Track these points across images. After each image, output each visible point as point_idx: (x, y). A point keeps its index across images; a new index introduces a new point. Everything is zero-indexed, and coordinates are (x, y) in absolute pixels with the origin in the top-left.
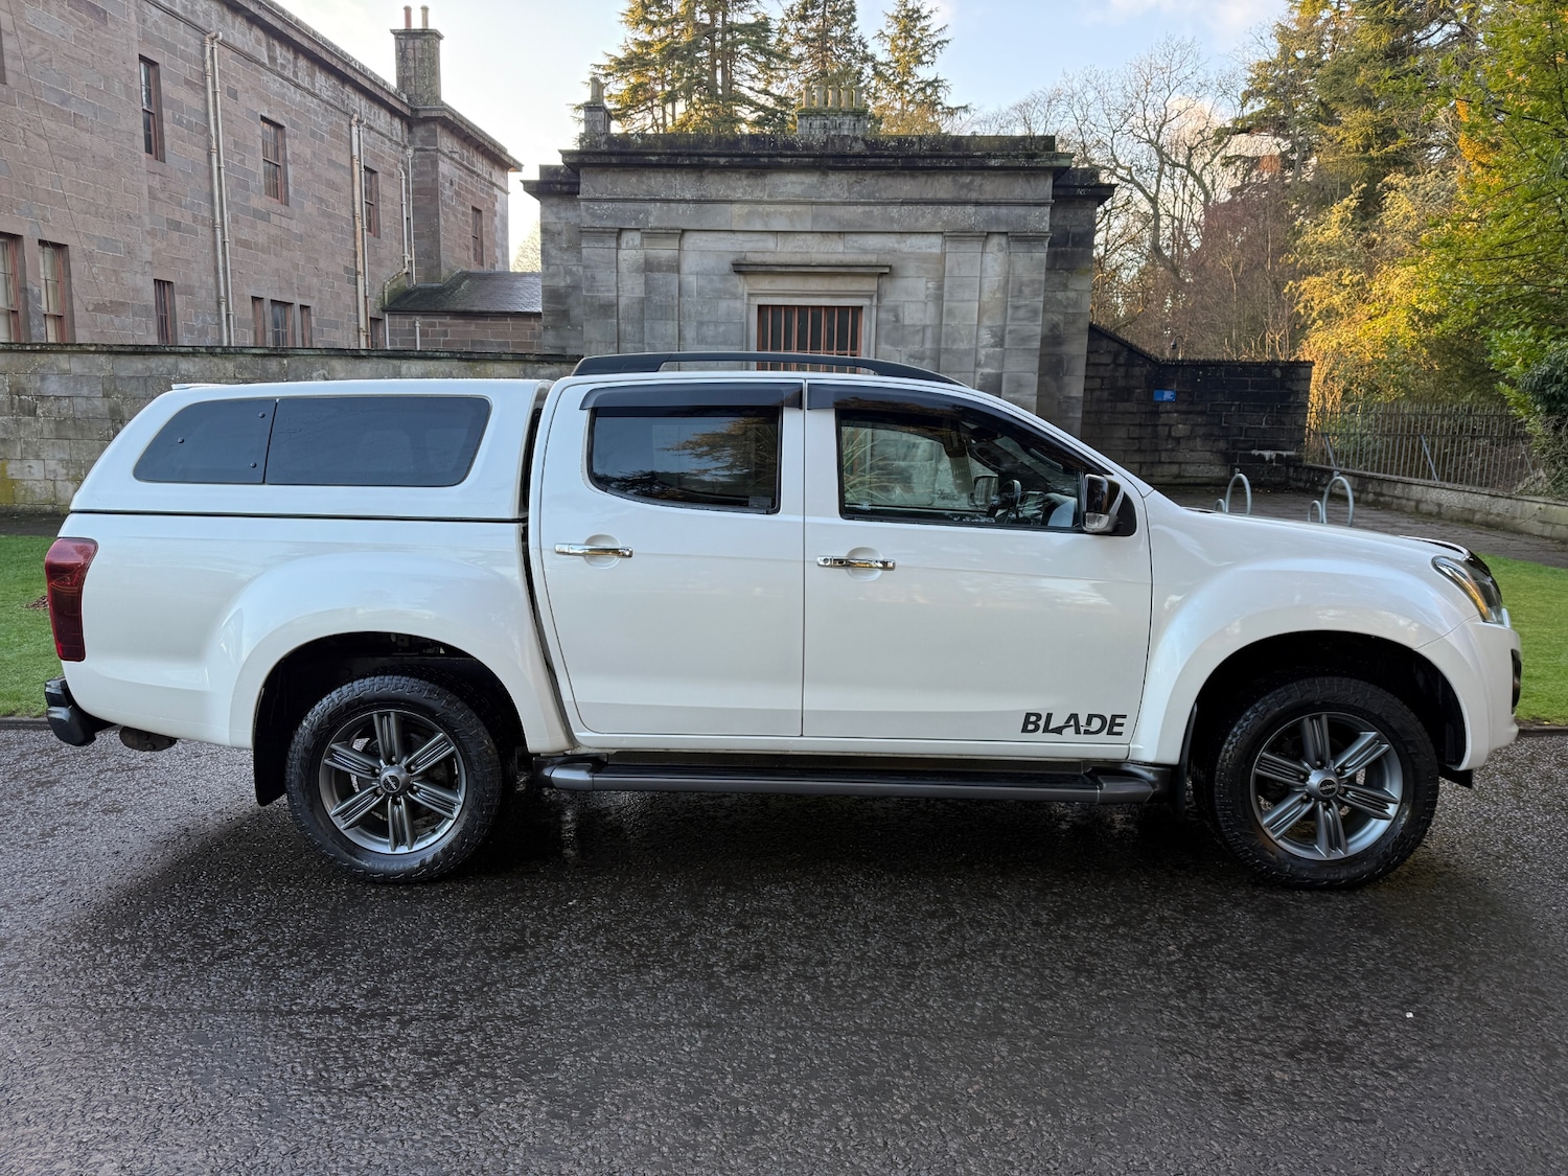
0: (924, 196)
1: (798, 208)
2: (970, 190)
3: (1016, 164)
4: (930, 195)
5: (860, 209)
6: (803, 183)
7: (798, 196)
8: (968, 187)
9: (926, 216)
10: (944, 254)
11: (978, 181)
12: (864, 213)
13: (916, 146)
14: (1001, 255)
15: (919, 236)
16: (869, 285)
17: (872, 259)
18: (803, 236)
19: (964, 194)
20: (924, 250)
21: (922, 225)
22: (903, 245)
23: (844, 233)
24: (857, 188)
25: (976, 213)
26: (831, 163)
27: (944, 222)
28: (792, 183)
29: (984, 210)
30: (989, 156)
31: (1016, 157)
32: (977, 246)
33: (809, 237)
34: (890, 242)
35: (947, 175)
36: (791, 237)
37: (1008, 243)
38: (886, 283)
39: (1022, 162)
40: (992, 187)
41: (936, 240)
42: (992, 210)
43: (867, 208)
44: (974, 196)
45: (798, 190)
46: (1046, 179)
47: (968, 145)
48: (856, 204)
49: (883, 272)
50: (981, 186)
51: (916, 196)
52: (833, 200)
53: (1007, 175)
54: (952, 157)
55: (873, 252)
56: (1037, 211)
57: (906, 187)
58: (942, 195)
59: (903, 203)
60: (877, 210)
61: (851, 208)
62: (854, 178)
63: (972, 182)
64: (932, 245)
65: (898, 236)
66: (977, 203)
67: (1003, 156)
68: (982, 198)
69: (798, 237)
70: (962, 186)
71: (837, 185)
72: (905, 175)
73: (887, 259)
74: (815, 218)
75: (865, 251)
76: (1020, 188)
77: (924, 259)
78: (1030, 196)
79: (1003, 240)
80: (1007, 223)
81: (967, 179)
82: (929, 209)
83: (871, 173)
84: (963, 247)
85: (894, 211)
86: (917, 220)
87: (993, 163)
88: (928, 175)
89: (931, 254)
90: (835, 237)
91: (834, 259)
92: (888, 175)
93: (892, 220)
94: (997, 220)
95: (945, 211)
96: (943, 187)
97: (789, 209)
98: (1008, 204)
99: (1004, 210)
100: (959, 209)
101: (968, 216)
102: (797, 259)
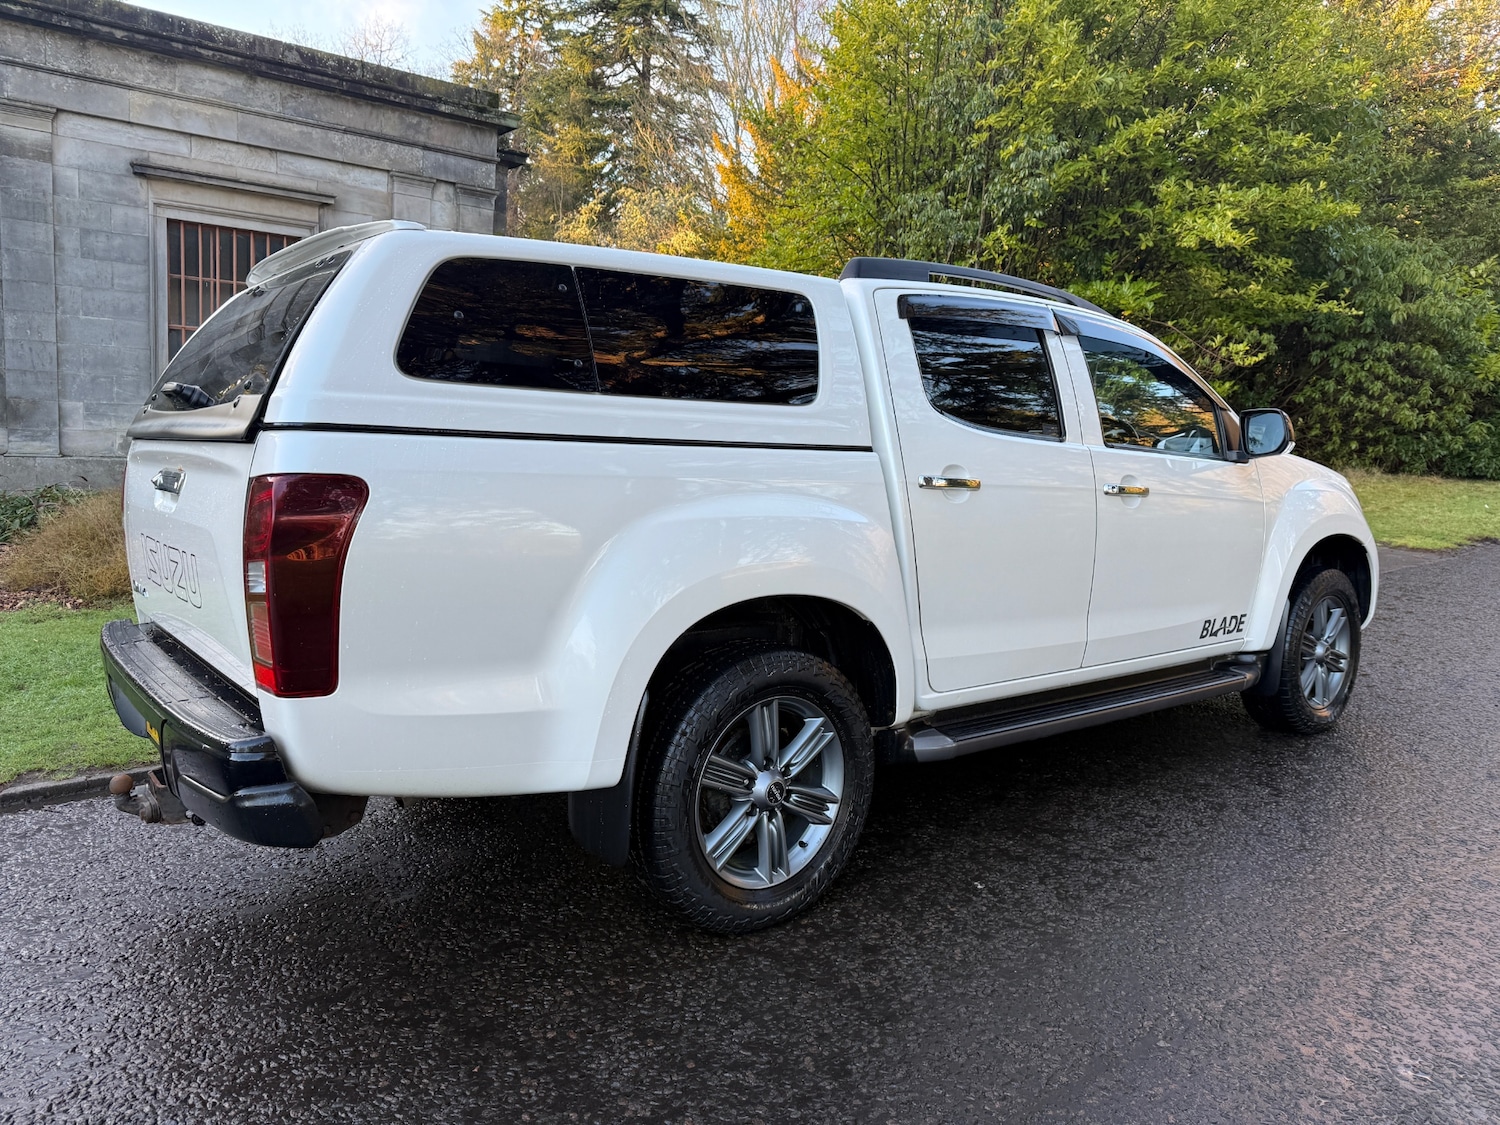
0: (370, 128)
1: (220, 112)
2: (417, 132)
3: (467, 115)
4: (375, 129)
5: (296, 128)
6: (224, 84)
7: (219, 98)
8: (416, 127)
9: (372, 151)
10: (391, 195)
11: (425, 124)
12: (301, 132)
13: (359, 72)
14: (449, 205)
15: (364, 171)
16: (309, 214)
17: (312, 186)
18: (225, 146)
19: (411, 135)
20: (369, 186)
21: (367, 158)
22: (345, 177)
23: (276, 151)
24: (292, 103)
25: (423, 157)
26: (264, 68)
27: (391, 160)
28: (211, 81)
29: (432, 156)
30: (439, 100)
31: (466, 107)
32: (425, 191)
33: (233, 148)
34: (332, 171)
35: (393, 111)
36: (209, 144)
37: (456, 193)
38: (328, 214)
39: (471, 114)
40: (439, 133)
41: (383, 178)
42: (440, 156)
43: (305, 129)
44: (422, 139)
45: (220, 91)
46: (491, 136)
47: (413, 83)
48: (291, 121)
49: (324, 203)
50: (428, 129)
51: (359, 125)
52: (263, 110)
53: (454, 124)
54: (403, 93)
55: (312, 178)
56: (485, 167)
57: (349, 114)
58: (388, 131)
59: (345, 131)
60: (316, 133)
61: (285, 125)
62: (287, 92)
63: (419, 123)
64: (378, 183)
65: (340, 166)
66: (425, 148)
67: (454, 104)
68: (430, 143)
69: (218, 145)
70: (410, 126)
71: (267, 95)
72: (347, 101)
73: (329, 189)
74: (242, 127)
75: (302, 176)
76: (466, 140)
77: (370, 196)
78: (477, 151)
79: (451, 190)
80: (455, 174)
81: (415, 120)
82: (374, 143)
83: (308, 91)
84: (412, 190)
85: (335, 137)
86: (362, 153)
87: (443, 108)
88: (373, 106)
89: (376, 192)
90: (266, 154)
91: (266, 178)
92: (328, 96)
93: (334, 147)
94: (446, 169)
95: (392, 148)
96: (388, 122)
97: (208, 111)
98: (456, 154)
99: (452, 160)
100: (407, 149)
101: (414, 158)
102: (219, 171)
